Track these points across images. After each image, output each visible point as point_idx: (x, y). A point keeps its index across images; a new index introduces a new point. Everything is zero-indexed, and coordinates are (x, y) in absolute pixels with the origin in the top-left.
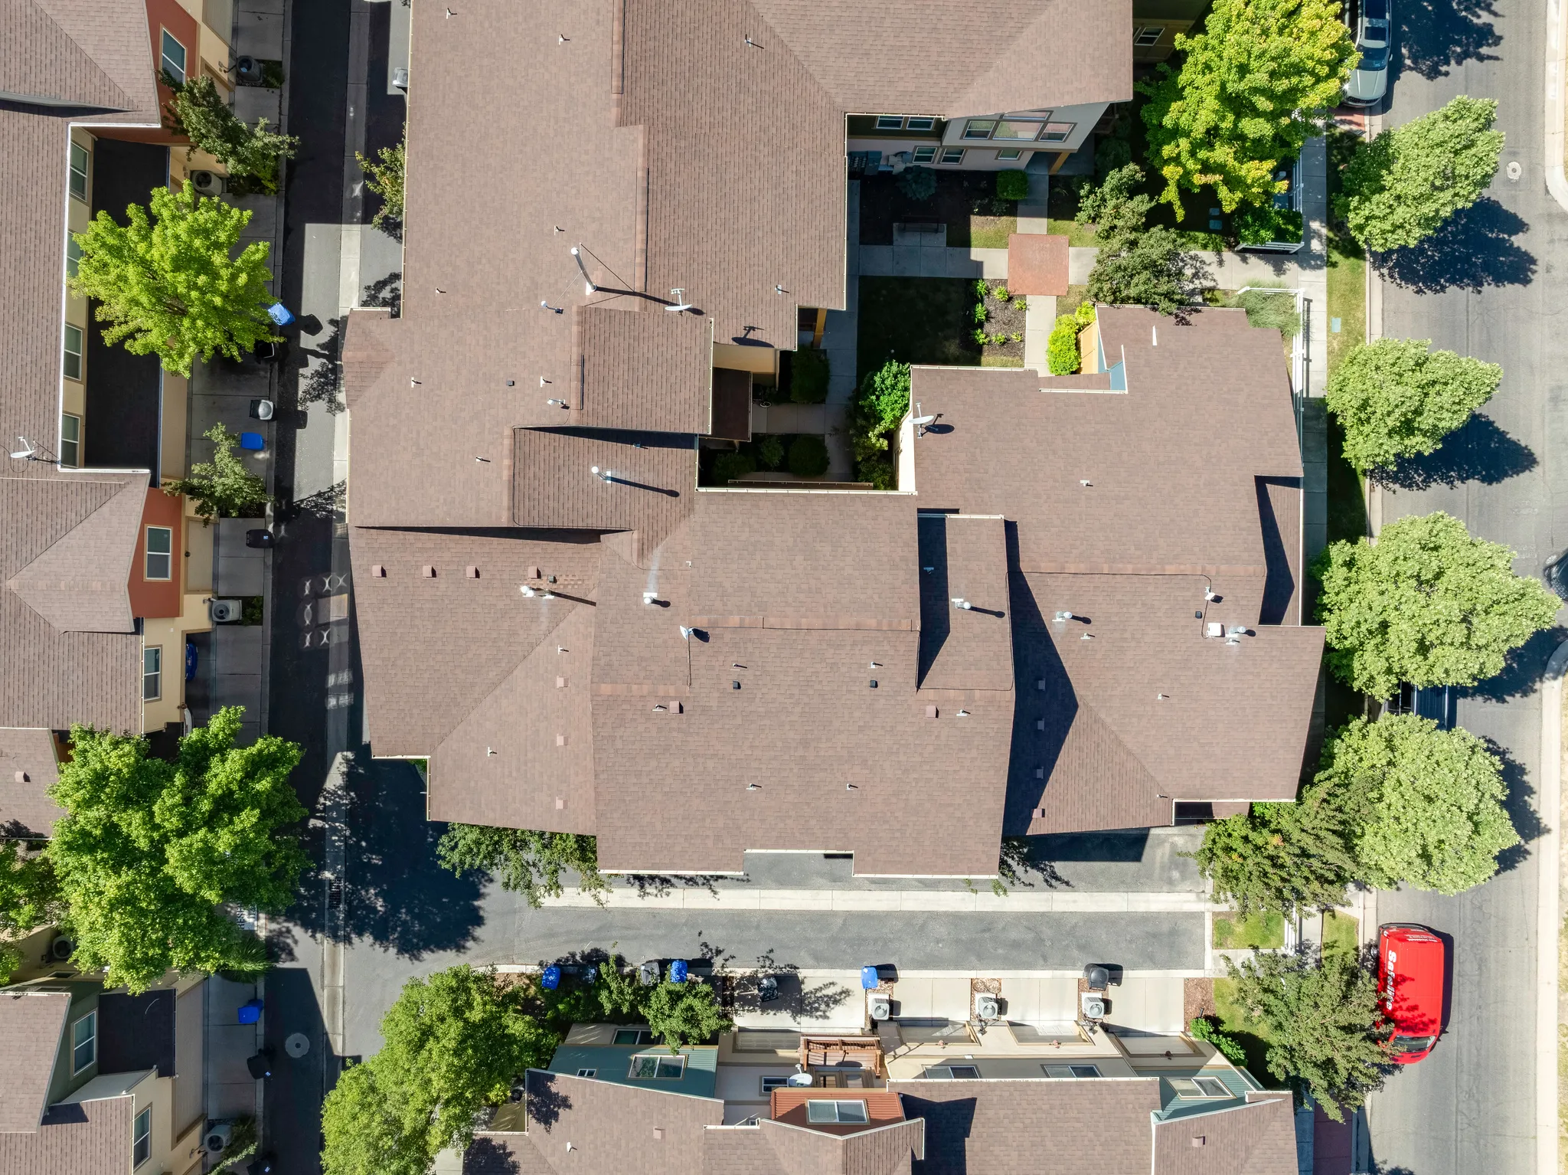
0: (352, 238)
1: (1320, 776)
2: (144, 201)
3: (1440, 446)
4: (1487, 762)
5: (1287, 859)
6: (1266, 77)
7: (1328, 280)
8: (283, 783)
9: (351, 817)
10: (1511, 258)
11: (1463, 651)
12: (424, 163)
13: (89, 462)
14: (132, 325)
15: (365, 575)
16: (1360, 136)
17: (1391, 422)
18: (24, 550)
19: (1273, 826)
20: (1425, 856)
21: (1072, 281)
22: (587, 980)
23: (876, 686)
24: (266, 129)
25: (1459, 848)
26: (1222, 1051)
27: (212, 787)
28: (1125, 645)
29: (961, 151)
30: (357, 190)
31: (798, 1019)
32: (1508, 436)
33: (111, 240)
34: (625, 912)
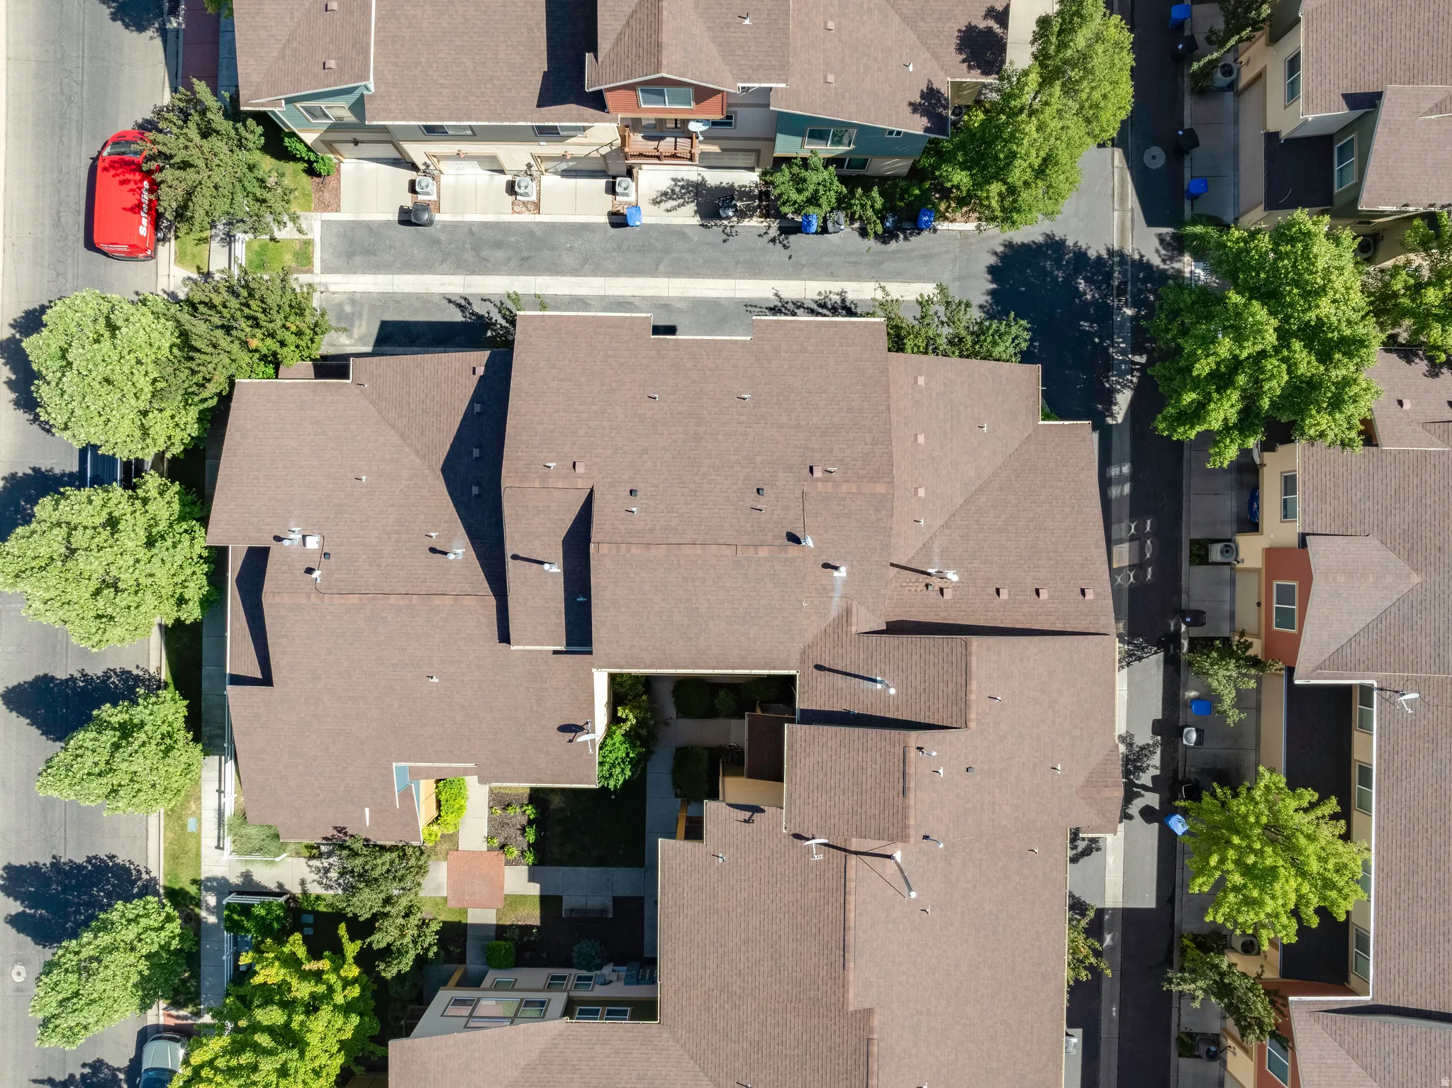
0: (1113, 896)
1: (212, 403)
2: (1303, 930)
3: (95, 712)
4: (53, 416)
5: (243, 325)
6: (261, 1066)
7: (200, 867)
8: (1171, 397)
9: (1108, 365)
10: (23, 890)
11: (75, 520)
12: (1050, 969)
13: (1349, 688)
14: (1312, 816)
15: (1099, 590)
16: (169, 1004)
17: (142, 737)
18: (1406, 610)
19: (257, 355)
20: (113, 328)
21: (444, 865)
22: (893, 216)
23: (631, 491)
24: (1194, 998)
25: (79, 334)
26: (306, 145)
27: (1235, 396)
28: (397, 528)
29: (549, 987)
30: (1108, 939)
31: (700, 178)
32: (28, 721)
33: (1333, 894)
34: (858, 278)
